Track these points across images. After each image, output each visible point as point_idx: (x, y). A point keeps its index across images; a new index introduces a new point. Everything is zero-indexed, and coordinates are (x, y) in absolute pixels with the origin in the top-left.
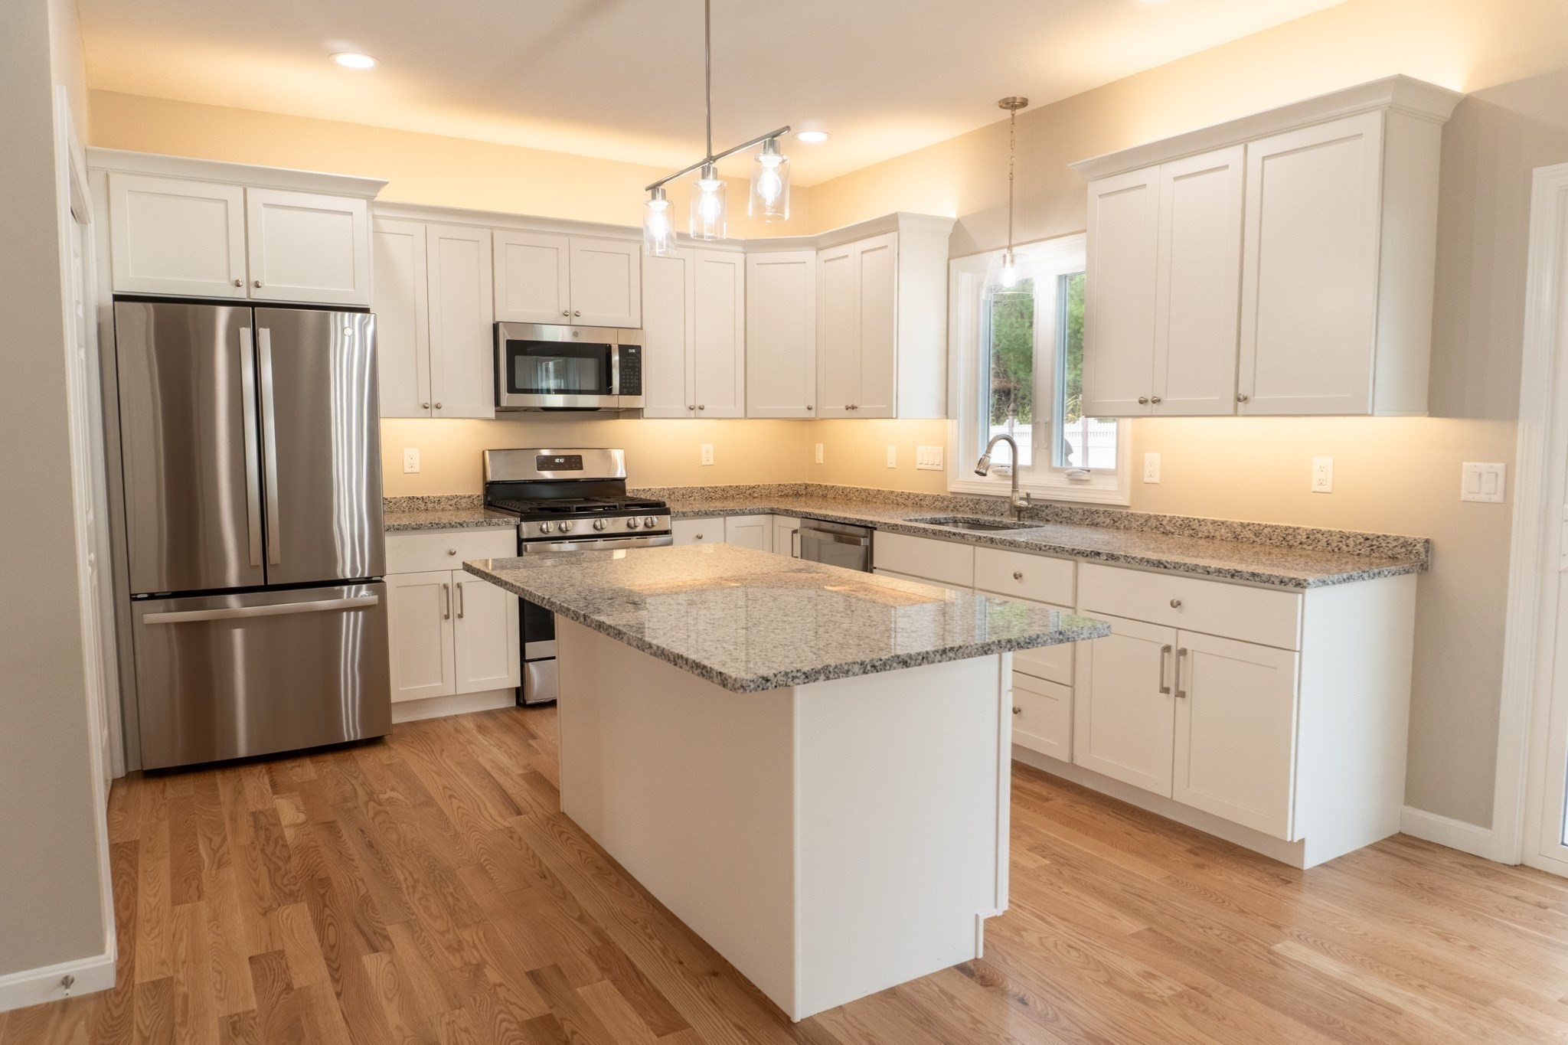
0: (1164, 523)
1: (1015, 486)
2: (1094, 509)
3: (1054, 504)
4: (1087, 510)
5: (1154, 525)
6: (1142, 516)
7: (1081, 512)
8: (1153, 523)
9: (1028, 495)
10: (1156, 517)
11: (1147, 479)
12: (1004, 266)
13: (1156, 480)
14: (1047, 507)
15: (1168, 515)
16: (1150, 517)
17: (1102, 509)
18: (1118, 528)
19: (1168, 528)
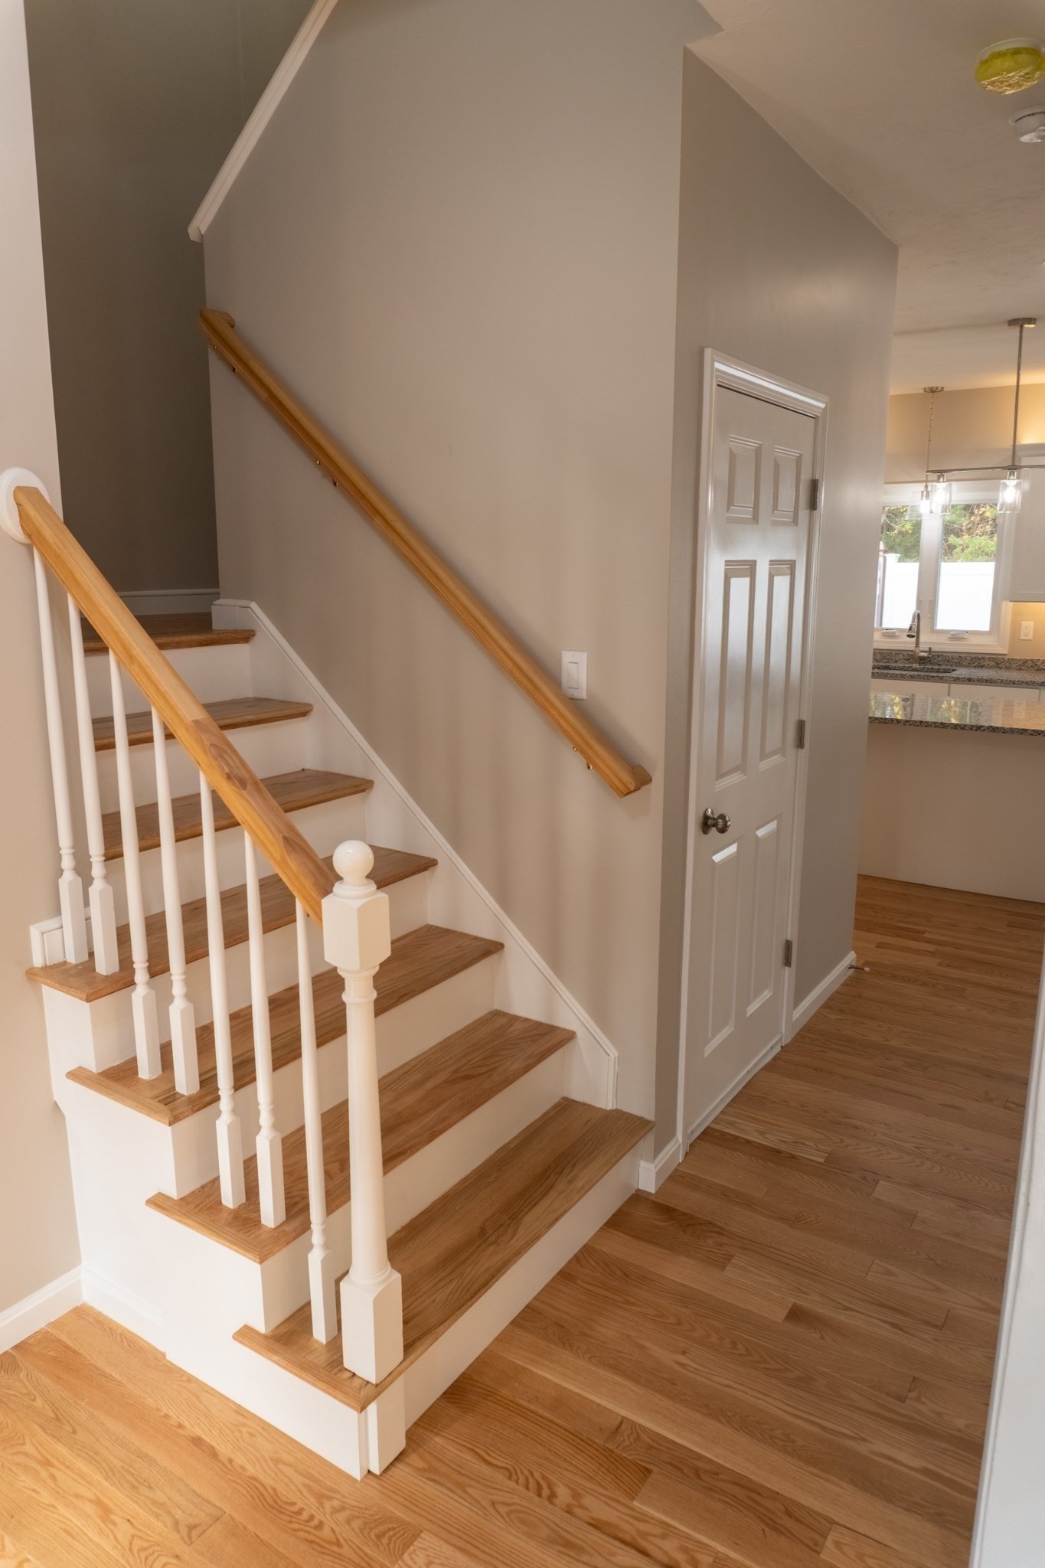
0: (1038, 664)
1: (917, 643)
2: (980, 656)
3: (944, 654)
4: (975, 658)
5: (1030, 665)
6: (1021, 660)
7: (969, 658)
8: (1030, 664)
9: (930, 649)
10: (1032, 661)
11: (1022, 637)
12: (922, 499)
13: (1030, 637)
14: (939, 656)
15: (1041, 659)
16: (1027, 660)
17: (988, 656)
18: (1000, 668)
19: (1041, 667)
